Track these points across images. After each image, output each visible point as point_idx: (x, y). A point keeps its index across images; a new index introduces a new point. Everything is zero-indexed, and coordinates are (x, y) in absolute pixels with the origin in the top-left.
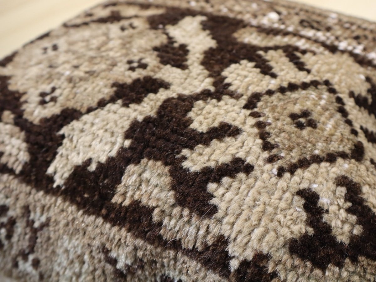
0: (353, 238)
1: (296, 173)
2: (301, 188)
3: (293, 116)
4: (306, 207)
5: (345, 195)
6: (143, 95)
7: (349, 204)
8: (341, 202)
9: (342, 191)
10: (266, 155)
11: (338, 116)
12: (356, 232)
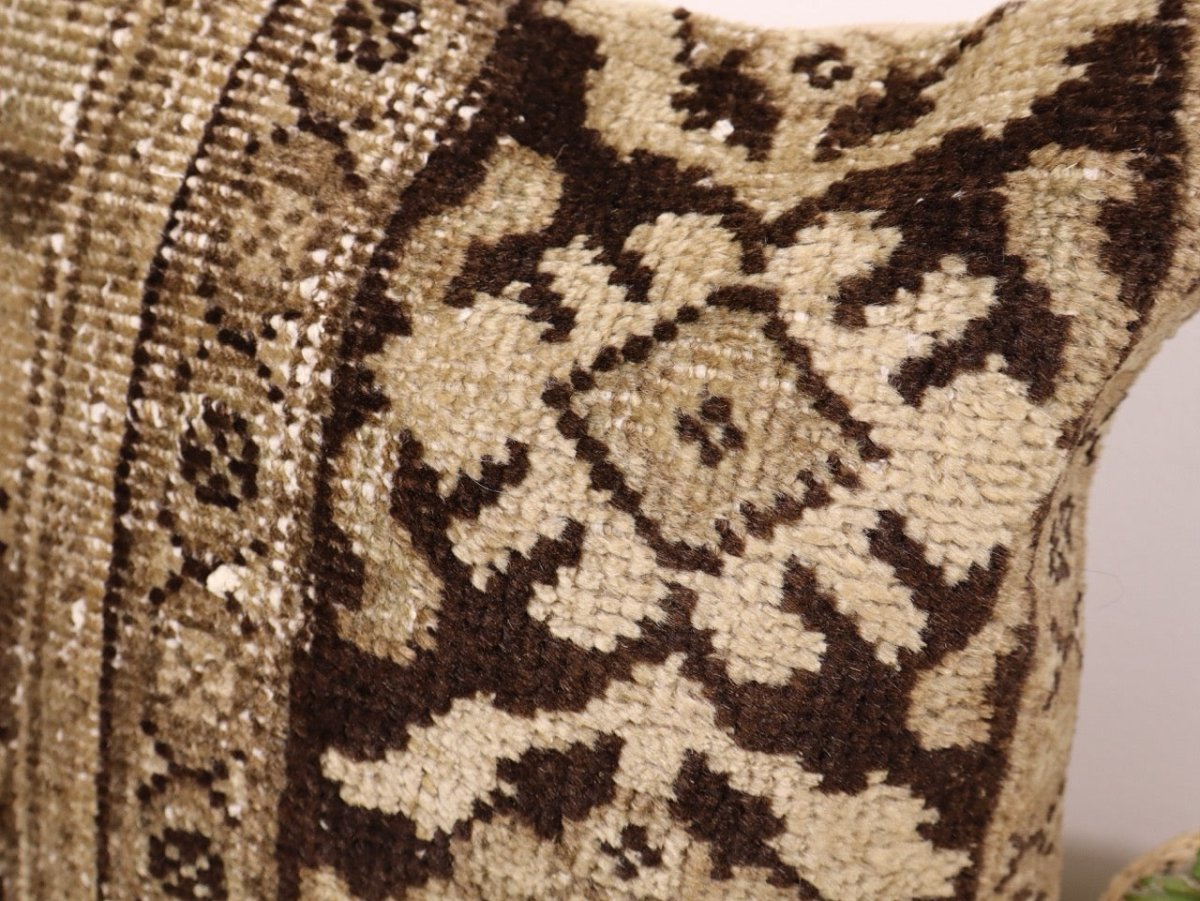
0: (975, 271)
1: (866, 419)
2: (901, 399)
3: (711, 457)
4: (943, 380)
5: (883, 304)
6: (744, 800)
7: (902, 293)
8: (901, 310)
9: (874, 313)
10: (838, 492)
11: (661, 356)
12: (962, 268)
